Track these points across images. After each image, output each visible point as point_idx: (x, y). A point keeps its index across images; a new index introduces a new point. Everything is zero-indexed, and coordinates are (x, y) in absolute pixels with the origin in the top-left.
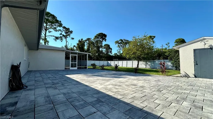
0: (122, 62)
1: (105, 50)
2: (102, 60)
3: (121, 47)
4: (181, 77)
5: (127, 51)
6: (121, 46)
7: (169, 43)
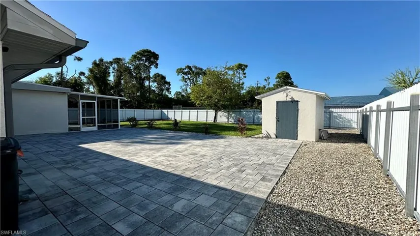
0: (189, 113)
1: (155, 84)
2: (150, 108)
3: (188, 81)
4: (262, 138)
5: (198, 93)
6: (188, 78)
7: (269, 78)
